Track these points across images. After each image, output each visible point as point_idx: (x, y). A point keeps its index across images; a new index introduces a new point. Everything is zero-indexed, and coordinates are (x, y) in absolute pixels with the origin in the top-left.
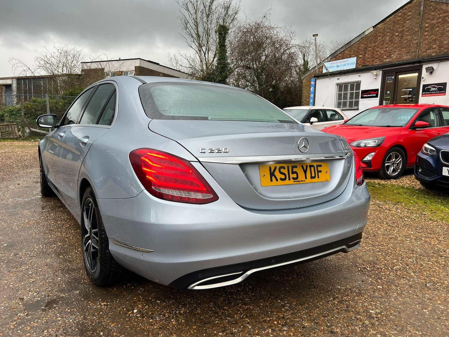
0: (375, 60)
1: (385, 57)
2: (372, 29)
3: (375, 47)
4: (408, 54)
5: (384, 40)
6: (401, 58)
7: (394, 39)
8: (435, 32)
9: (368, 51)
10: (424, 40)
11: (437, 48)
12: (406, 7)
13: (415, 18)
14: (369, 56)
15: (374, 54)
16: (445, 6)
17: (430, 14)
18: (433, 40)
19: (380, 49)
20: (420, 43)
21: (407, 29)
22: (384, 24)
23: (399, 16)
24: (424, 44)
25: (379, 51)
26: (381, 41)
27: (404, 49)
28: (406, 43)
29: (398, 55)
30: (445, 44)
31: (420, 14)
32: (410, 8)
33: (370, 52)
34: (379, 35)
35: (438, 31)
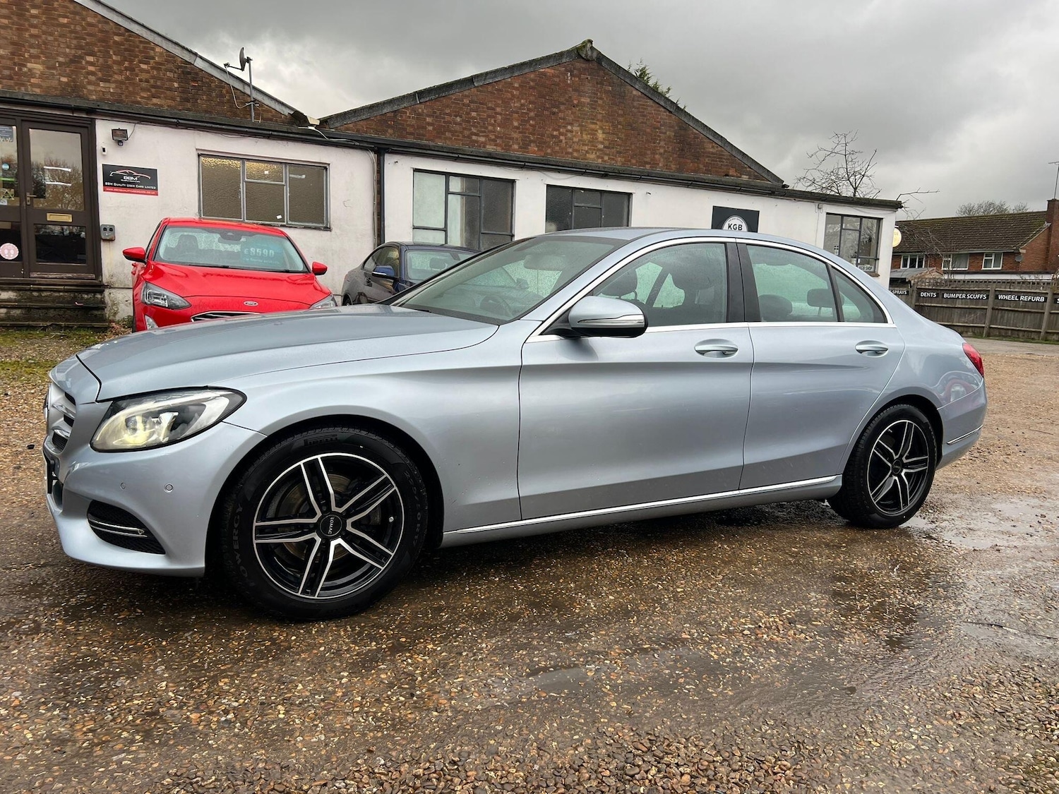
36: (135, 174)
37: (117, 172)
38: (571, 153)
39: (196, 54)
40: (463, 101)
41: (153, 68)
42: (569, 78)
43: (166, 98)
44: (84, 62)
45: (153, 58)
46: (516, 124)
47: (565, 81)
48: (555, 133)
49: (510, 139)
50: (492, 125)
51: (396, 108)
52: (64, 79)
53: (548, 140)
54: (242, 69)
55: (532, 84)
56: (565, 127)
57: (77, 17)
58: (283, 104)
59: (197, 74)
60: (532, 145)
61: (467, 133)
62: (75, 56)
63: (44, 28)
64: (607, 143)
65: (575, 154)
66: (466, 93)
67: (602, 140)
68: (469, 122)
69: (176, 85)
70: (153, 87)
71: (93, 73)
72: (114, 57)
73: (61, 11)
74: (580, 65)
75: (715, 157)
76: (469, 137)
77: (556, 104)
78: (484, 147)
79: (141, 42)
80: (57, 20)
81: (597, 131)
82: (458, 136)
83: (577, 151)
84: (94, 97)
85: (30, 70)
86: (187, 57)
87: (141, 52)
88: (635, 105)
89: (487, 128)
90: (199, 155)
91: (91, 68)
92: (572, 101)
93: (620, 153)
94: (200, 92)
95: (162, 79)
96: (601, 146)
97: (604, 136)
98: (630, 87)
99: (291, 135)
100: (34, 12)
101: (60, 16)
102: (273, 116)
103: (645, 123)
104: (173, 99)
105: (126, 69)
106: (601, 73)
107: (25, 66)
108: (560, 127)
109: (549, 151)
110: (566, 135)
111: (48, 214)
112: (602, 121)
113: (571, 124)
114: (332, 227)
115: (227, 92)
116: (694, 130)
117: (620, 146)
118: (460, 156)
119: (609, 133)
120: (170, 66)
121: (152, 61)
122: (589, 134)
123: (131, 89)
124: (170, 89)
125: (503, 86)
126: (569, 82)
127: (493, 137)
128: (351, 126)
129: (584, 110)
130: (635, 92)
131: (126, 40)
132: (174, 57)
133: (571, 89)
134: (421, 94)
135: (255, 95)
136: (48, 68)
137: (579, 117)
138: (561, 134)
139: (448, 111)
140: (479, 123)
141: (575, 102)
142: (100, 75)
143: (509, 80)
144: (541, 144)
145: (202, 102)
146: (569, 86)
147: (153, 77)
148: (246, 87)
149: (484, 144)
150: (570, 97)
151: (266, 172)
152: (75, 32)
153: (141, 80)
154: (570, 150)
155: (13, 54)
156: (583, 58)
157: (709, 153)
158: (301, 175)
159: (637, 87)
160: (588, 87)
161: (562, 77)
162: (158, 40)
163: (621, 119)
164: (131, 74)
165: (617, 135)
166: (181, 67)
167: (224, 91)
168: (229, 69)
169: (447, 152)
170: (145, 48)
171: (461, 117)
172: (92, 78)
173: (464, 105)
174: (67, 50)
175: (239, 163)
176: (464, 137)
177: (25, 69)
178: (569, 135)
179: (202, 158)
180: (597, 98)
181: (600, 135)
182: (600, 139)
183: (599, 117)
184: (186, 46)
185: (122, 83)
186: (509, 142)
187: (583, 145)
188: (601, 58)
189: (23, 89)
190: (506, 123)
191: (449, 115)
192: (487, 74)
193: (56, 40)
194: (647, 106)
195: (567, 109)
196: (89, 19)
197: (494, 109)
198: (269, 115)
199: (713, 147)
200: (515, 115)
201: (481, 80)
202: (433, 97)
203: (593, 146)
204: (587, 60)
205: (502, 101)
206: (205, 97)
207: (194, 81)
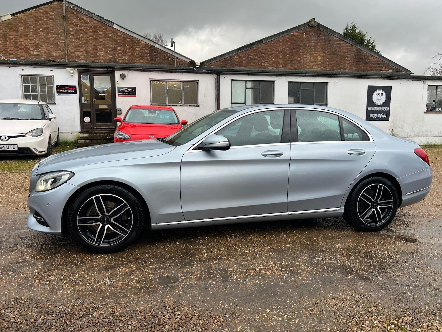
0: (20, 50)
1: (31, 49)
2: (10, 17)
3: (18, 37)
4: (57, 52)
5: (27, 32)
6: (50, 54)
7: (39, 33)
8: (80, 37)
9: (9, 39)
10: (71, 42)
11: (84, 52)
12: (47, 6)
13: (59, 19)
14: (12, 45)
15: (18, 44)
16: (85, 17)
17: (73, 20)
18: (80, 44)
19: (25, 40)
20: (68, 44)
21: (52, 28)
22: (25, 15)
23: (41, 13)
24: (71, 46)
25: (23, 42)
26: (24, 32)
27: (52, 46)
28: (53, 41)
29: (46, 50)
30: (90, 50)
31: (63, 17)
32: (51, 8)
33: (12, 40)
34: (20, 24)
35: (82, 37)
36: (128, 89)
37: (123, 89)
38: (306, 67)
39: (155, 43)
40: (258, 49)
41: (140, 49)
42: (305, 35)
43: (145, 60)
44: (117, 50)
45: (141, 46)
46: (281, 57)
47: (303, 37)
48: (298, 59)
49: (278, 63)
50: (271, 58)
51: (230, 55)
52: (111, 56)
53: (295, 62)
54: (172, 46)
55: (288, 39)
56: (303, 56)
57: (115, 34)
58: (187, 58)
59: (156, 50)
60: (288, 65)
61: (260, 62)
62: (114, 48)
63: (104, 38)
64: (322, 61)
65: (308, 67)
66: (260, 46)
67: (320, 60)
68: (261, 58)
69: (149, 55)
70: (141, 56)
71: (120, 53)
72: (127, 47)
73: (109, 32)
74: (309, 29)
75: (375, 63)
76: (261, 64)
77: (299, 47)
78: (267, 67)
79: (136, 40)
80: (108, 35)
81: (317, 56)
82: (256, 64)
84: (121, 62)
85: (99, 54)
86: (152, 44)
87: (136, 44)
88: (335, 43)
89: (268, 60)
90: (150, 81)
91: (120, 52)
92: (306, 45)
93: (329, 65)
94: (157, 57)
95: (144, 53)
96: (319, 63)
97: (321, 58)
98: (332, 36)
99: (184, 71)
100: (100, 33)
101: (109, 34)
102: (183, 63)
103: (340, 51)
104: (148, 60)
105: (132, 51)
106: (319, 31)
107: (98, 53)
108: (301, 56)
109: (296, 67)
110: (303, 59)
111: (100, 106)
112: (320, 52)
113: (306, 55)
114: (200, 105)
116: (364, 52)
117: (329, 62)
118: (250, 73)
119: (323, 57)
120: (147, 48)
121: (140, 47)
122: (314, 58)
123: (133, 58)
124: (146, 57)
125: (275, 42)
126: (304, 37)
127: (271, 63)
128: (213, 64)
129: (311, 48)
130: (335, 38)
131: (132, 40)
132: (148, 45)
133: (305, 40)
134: (240, 49)
135: (176, 55)
136: (105, 53)
137: (309, 51)
138: (301, 59)
139: (252, 54)
140: (265, 58)
141: (307, 45)
142: (123, 53)
143: (278, 39)
144: (292, 64)
145: (158, 60)
146: (305, 39)
147: (141, 53)
148: (174, 53)
149: (267, 66)
150: (305, 43)
151: (175, 85)
152: (115, 39)
153: (136, 54)
154: (305, 66)
155: (94, 49)
156: (311, 26)
157: (372, 61)
158: (188, 86)
159: (336, 36)
160: (313, 38)
161: (301, 35)
162: (142, 39)
163: (329, 50)
164: (133, 52)
165: (327, 57)
166: (150, 48)
167: (166, 55)
168: (167, 47)
169: (245, 72)
170: (138, 42)
171: (257, 56)
172: (120, 55)
173: (258, 51)
174: (112, 46)
175: (165, 83)
176: (259, 64)
177: (98, 54)
178: (305, 59)
179: (152, 82)
180: (318, 43)
181: (319, 58)
182: (319, 60)
183: (319, 50)
184: (152, 40)
185: (130, 56)
186: (278, 65)
187: (311, 63)
188: (319, 25)
189: (97, 61)
190: (277, 56)
191: (252, 56)
192: (268, 37)
193: (108, 42)
194: (341, 43)
195: (304, 48)
196: (119, 34)
197: (271, 52)
198: (182, 63)
199: (374, 59)
200: (281, 53)
201: (266, 41)
202: (246, 49)
203: (316, 63)
204: (313, 27)
205: (275, 48)
206: (159, 58)
207: (155, 52)
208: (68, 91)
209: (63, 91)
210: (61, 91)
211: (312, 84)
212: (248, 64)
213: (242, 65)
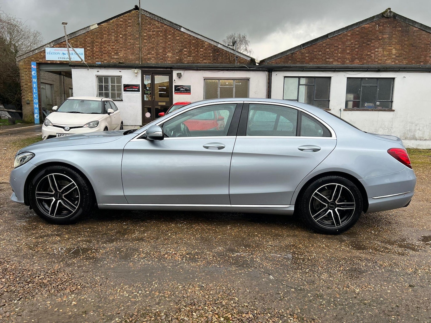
0: (104, 55)
1: (113, 54)
2: (97, 26)
3: (103, 43)
4: (133, 55)
5: (110, 39)
6: (127, 57)
7: (119, 39)
8: (152, 41)
9: (96, 45)
10: (144, 46)
11: (155, 54)
12: (126, 15)
13: (135, 26)
14: (98, 50)
15: (102, 50)
16: (157, 23)
17: (147, 26)
18: (152, 48)
19: (108, 46)
20: (142, 48)
21: (129, 34)
22: (108, 24)
23: (121, 21)
24: (145, 49)
25: (106, 47)
26: (107, 39)
27: (129, 50)
28: (130, 45)
29: (124, 54)
30: (160, 52)
31: (139, 24)
32: (129, 16)
33: (98, 46)
34: (104, 32)
35: (154, 41)
36: (184, 88)
37: (179, 88)
38: (377, 61)
39: (218, 43)
40: (323, 45)
41: (204, 50)
42: (377, 27)
43: (208, 60)
44: (183, 51)
45: (205, 46)
46: (348, 52)
47: (375, 29)
48: (369, 53)
49: (345, 58)
50: (337, 54)
51: (292, 52)
52: (177, 58)
53: (365, 56)
54: (233, 46)
55: (357, 33)
56: (374, 50)
57: (182, 36)
58: (248, 56)
59: (218, 50)
60: (356, 60)
61: (324, 58)
62: (181, 49)
63: (172, 41)
64: (397, 55)
65: (379, 62)
66: (324, 41)
67: (395, 54)
68: (325, 53)
69: (211, 55)
70: (204, 56)
71: (186, 54)
72: (192, 48)
73: (177, 35)
74: (383, 20)
76: (325, 60)
77: (370, 40)
78: (332, 63)
79: (201, 41)
80: (176, 38)
81: (392, 50)
82: (320, 60)
83: (380, 60)
84: (186, 62)
85: (168, 56)
86: (215, 44)
87: (201, 45)
88: (415, 35)
89: (334, 55)
90: (204, 79)
91: (185, 53)
92: (379, 38)
93: (405, 58)
94: (219, 56)
95: (207, 53)
96: (394, 57)
97: (396, 51)
98: (411, 27)
100: (169, 36)
101: (177, 37)
102: (244, 61)
103: (420, 43)
104: (210, 60)
105: (196, 51)
106: (395, 22)
107: (166, 55)
108: (371, 50)
109: (365, 61)
110: (375, 53)
111: (159, 103)
112: (395, 45)
113: (378, 48)
115: (228, 55)
117: (406, 55)
118: (304, 69)
119: (399, 50)
120: (210, 48)
121: (204, 48)
122: (387, 51)
123: (197, 58)
124: (209, 56)
125: (343, 36)
126: (377, 29)
127: (337, 59)
128: (274, 61)
129: (385, 41)
130: (415, 29)
131: (196, 41)
132: (211, 45)
133: (378, 32)
134: (303, 45)
135: (238, 54)
136: (173, 54)
137: (382, 45)
138: (372, 53)
139: (315, 50)
140: (330, 53)
141: (380, 38)
142: (188, 54)
143: (346, 33)
144: (361, 59)
145: (220, 60)
147: (204, 53)
149: (332, 62)
150: (378, 36)
151: (227, 83)
152: (181, 41)
153: (200, 55)
155: (163, 51)
156: (385, 17)
158: (240, 83)
160: (388, 30)
161: (373, 27)
162: (206, 40)
163: (406, 43)
164: (197, 53)
165: (404, 50)
166: (213, 48)
167: (227, 55)
168: (229, 46)
169: (299, 68)
170: (202, 43)
171: (322, 52)
172: (186, 56)
173: (323, 47)
174: (179, 48)
175: (218, 81)
177: (166, 56)
178: (376, 53)
180: (393, 34)
181: (394, 51)
182: (393, 53)
183: (394, 43)
184: (215, 41)
185: (194, 56)
186: (345, 60)
187: (384, 57)
188: (395, 15)
189: (166, 62)
190: (343, 51)
191: (316, 52)
192: (334, 32)
193: (175, 45)
195: (375, 42)
196: (185, 36)
197: (337, 47)
200: (348, 48)
201: (332, 35)
202: (309, 45)
203: (390, 57)
204: (387, 18)
205: (342, 43)
206: (221, 58)
207: (217, 52)
208: (133, 89)
209: (129, 89)
210: (127, 89)
211: (376, 80)
212: (311, 60)
213: (305, 62)
